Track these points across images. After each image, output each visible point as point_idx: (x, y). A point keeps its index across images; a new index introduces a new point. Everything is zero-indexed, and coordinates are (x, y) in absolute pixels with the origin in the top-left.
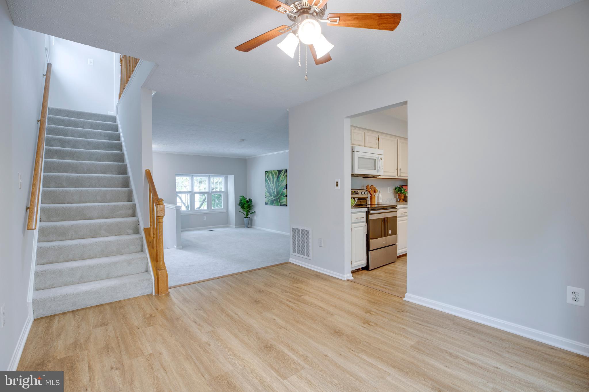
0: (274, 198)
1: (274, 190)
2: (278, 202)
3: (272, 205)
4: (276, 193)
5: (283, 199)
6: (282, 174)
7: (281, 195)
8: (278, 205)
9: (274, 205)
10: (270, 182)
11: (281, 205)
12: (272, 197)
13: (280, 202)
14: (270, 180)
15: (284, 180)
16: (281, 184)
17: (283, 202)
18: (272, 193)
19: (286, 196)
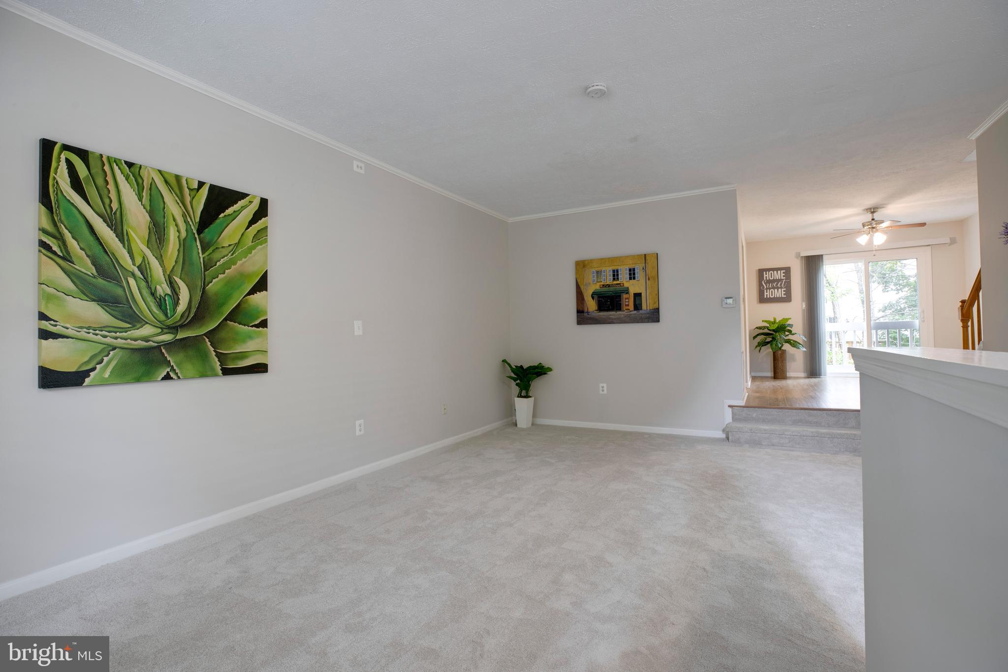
0: (168, 337)
1: (163, 289)
2: (204, 357)
3: (138, 380)
4: (182, 307)
5: (250, 337)
6: (237, 213)
7: (232, 317)
8: (203, 375)
9: (167, 377)
10: (121, 236)
11: (227, 372)
12: (146, 330)
13: (218, 355)
14: (116, 222)
15: (253, 248)
16: (233, 262)
17: (243, 355)
18: (144, 305)
19: (264, 324)
